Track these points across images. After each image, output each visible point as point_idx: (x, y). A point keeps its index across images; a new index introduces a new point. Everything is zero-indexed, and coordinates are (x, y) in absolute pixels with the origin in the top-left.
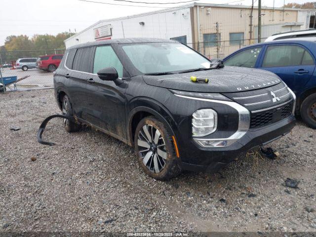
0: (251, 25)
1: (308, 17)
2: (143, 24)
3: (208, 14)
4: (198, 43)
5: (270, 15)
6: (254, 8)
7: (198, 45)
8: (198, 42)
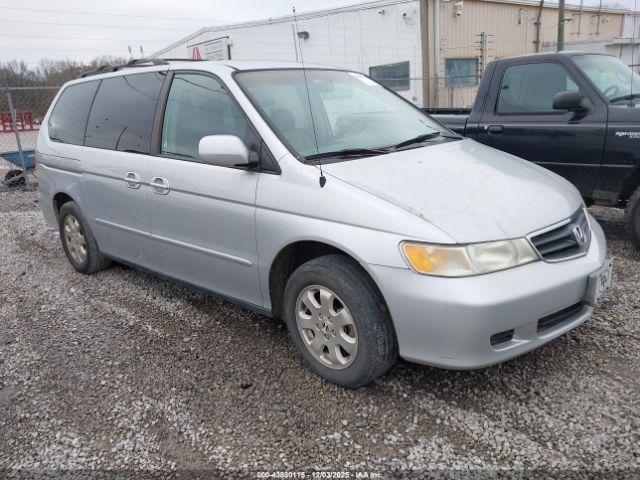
0: (537, 42)
2: (305, 35)
3: (455, 15)
4: (436, 78)
6: (545, 5)
7: (436, 83)
8: (436, 75)
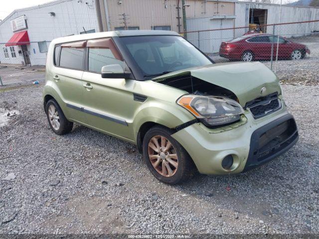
0: (178, 18)
1: (247, 9)
2: (53, 14)
5: (202, 7)
